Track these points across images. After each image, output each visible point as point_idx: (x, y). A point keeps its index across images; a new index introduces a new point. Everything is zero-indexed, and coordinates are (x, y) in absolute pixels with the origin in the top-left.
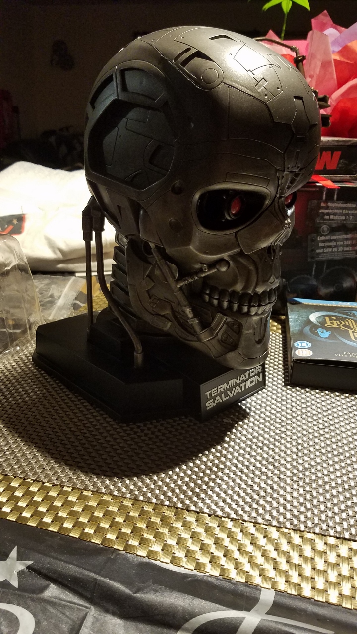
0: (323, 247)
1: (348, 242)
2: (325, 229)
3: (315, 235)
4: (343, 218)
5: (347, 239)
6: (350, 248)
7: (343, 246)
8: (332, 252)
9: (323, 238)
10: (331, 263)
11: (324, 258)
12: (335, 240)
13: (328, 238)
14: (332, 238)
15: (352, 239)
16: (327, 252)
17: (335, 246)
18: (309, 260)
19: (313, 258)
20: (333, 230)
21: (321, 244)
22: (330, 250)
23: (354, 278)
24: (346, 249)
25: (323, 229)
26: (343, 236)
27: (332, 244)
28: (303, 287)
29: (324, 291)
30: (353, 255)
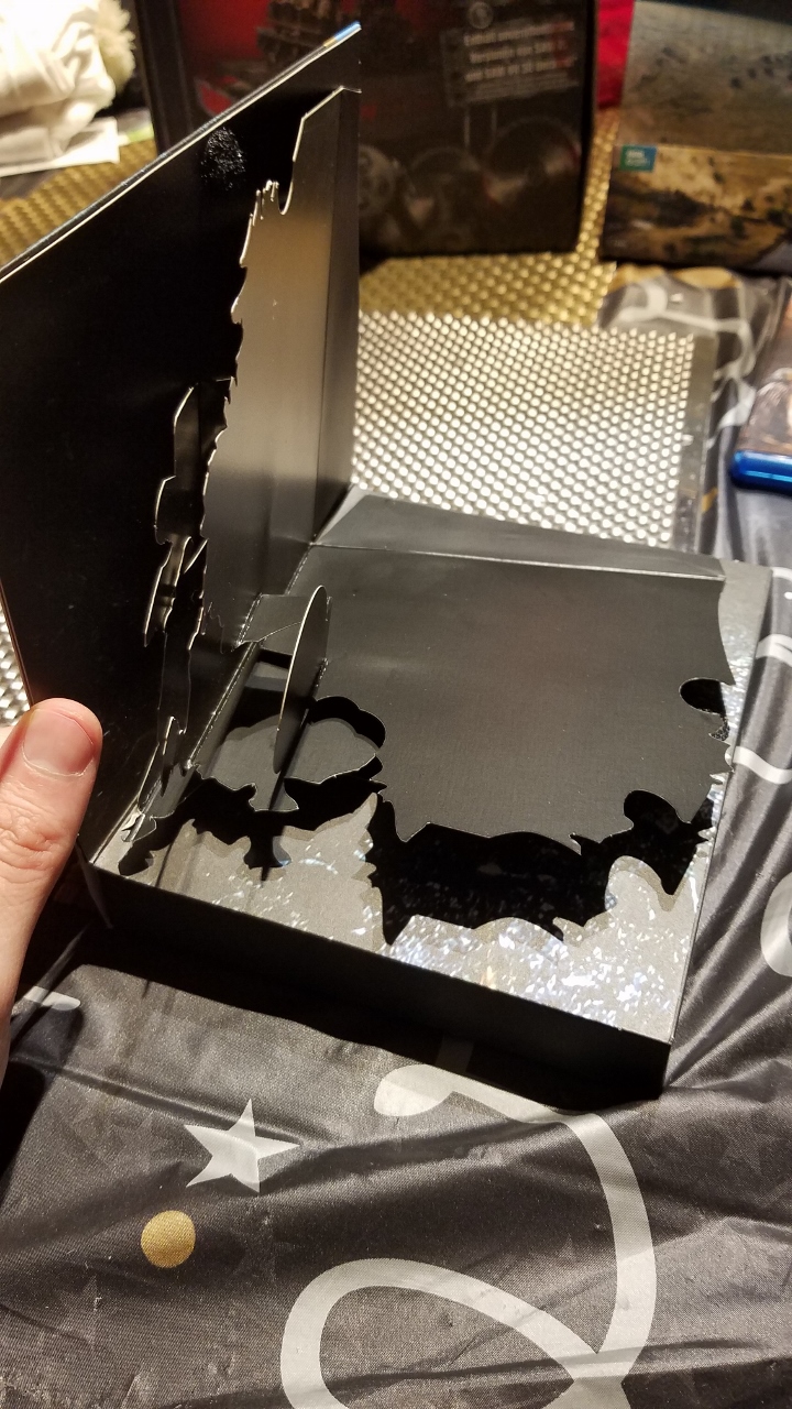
0: (482, 65)
1: (546, 47)
2: (481, 13)
3: (454, 31)
5: (541, 38)
6: (552, 64)
7: (534, 57)
8: (507, 77)
9: (477, 39)
10: (509, 107)
11: (488, 97)
12: (510, 43)
13: (490, 37)
14: (505, 35)
15: (554, 37)
16: (492, 80)
17: (514, 60)
18: (451, 103)
19: (459, 96)
20: (503, 15)
21: (475, 58)
22: (499, 71)
23: (570, 148)
24: (541, 66)
25: (475, 14)
26: (531, 30)
27: (505, 53)
28: (446, 179)
29: (500, 189)
30: (562, 83)
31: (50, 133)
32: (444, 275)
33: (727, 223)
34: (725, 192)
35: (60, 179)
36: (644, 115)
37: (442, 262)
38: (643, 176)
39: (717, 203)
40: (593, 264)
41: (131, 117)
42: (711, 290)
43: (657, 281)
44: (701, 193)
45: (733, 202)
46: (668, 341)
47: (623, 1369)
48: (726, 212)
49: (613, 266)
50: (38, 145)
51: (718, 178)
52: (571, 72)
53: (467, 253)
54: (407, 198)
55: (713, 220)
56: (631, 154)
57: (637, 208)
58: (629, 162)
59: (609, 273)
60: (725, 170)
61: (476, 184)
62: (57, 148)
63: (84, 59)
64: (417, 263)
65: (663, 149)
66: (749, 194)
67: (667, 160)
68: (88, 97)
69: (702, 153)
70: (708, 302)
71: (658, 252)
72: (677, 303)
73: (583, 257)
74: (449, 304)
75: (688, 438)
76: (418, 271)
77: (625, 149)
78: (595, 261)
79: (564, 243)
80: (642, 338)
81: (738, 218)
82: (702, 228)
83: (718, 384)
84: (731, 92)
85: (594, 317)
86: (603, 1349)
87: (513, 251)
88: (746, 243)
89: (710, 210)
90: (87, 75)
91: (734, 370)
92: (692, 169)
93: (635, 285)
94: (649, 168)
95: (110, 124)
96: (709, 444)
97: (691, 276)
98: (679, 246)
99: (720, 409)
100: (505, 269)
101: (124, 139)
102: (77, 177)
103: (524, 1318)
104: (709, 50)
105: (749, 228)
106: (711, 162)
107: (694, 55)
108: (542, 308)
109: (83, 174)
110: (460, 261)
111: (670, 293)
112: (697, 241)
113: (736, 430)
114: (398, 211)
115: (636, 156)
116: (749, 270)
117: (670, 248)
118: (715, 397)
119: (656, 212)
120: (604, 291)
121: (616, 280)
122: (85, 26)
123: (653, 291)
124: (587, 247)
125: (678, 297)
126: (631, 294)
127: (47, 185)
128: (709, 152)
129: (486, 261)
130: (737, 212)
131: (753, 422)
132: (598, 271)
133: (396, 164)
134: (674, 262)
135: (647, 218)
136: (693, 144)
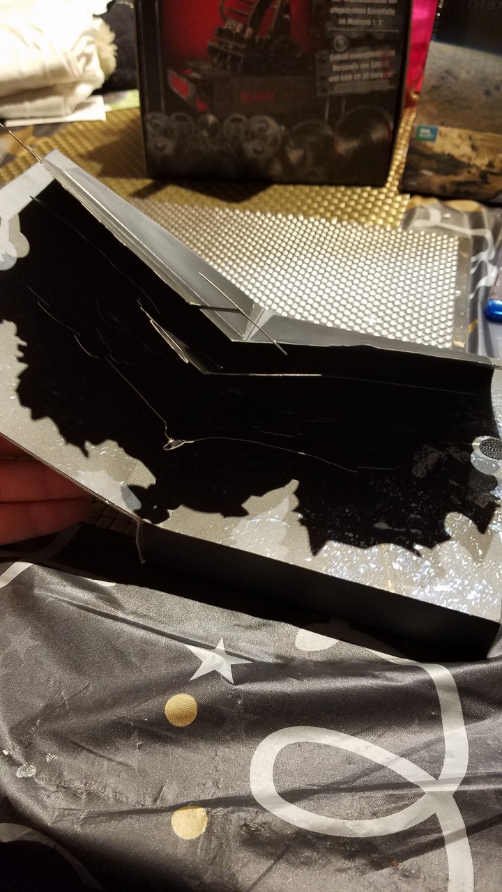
0: (340, 73)
1: (378, 64)
2: (341, 42)
3: (324, 52)
4: (368, 22)
5: (375, 59)
6: (381, 75)
7: (370, 70)
8: (353, 81)
9: (338, 57)
10: (353, 99)
11: (341, 92)
12: (357, 61)
13: (345, 57)
14: (353, 56)
15: (382, 59)
16: (344, 82)
17: (358, 71)
18: (319, 94)
19: (325, 90)
20: (354, 44)
21: (335, 68)
22: (349, 77)
23: (387, 125)
24: (374, 75)
25: (337, 43)
26: (370, 54)
27: (353, 67)
28: (312, 139)
29: (344, 147)
30: (386, 86)
31: (65, 101)
32: (307, 196)
33: (478, 174)
34: (477, 155)
35: (70, 128)
36: (433, 110)
37: (306, 189)
38: (429, 144)
39: (472, 162)
40: (396, 195)
41: (112, 96)
42: (467, 213)
43: (434, 206)
44: (463, 156)
45: (482, 162)
46: (443, 239)
47: (454, 788)
48: (477, 168)
49: (408, 196)
50: (58, 107)
51: (474, 148)
52: (391, 80)
53: (321, 184)
54: (288, 148)
55: (469, 172)
56: (422, 131)
57: (424, 163)
58: (421, 136)
59: (406, 200)
60: (478, 143)
61: (329, 143)
62: (69, 111)
63: (89, 58)
64: (291, 188)
65: (442, 129)
66: (492, 158)
67: (445, 136)
68: (89, 81)
69: (465, 133)
70: (466, 219)
71: (435, 189)
72: (447, 219)
73: (390, 190)
74: (311, 212)
75: (458, 292)
76: (291, 193)
77: (419, 128)
78: (398, 192)
79: (379, 181)
80: (428, 237)
81: (485, 171)
82: (463, 177)
83: (474, 264)
84: (484, 98)
85: (398, 223)
86: (440, 778)
87: (348, 185)
88: (488, 186)
89: (469, 166)
90: (90, 67)
91: (484, 256)
92: (458, 142)
93: (422, 207)
94: (433, 140)
95: (99, 99)
96: (471, 296)
97: (455, 204)
98: (448, 186)
99: (477, 277)
100: (344, 194)
101: (108, 108)
102: (81, 127)
103: (392, 761)
104: (473, 72)
105: (491, 178)
106: (470, 138)
107: (463, 75)
108: (368, 218)
109: (84, 125)
110: (317, 188)
111: (443, 212)
112: (459, 184)
113: (487, 289)
114: (282, 155)
115: (425, 132)
116: (490, 203)
117: (443, 187)
118: (473, 271)
119: (435, 166)
120: (403, 210)
121: (410, 204)
122: (91, 39)
123: (433, 211)
124: (392, 185)
125: (448, 215)
126: (419, 212)
127: (63, 131)
128: (470, 132)
129: (332, 190)
130: (484, 168)
131: (498, 284)
132: (399, 198)
133: (283, 128)
134: (444, 196)
135: (430, 169)
136: (460, 127)
